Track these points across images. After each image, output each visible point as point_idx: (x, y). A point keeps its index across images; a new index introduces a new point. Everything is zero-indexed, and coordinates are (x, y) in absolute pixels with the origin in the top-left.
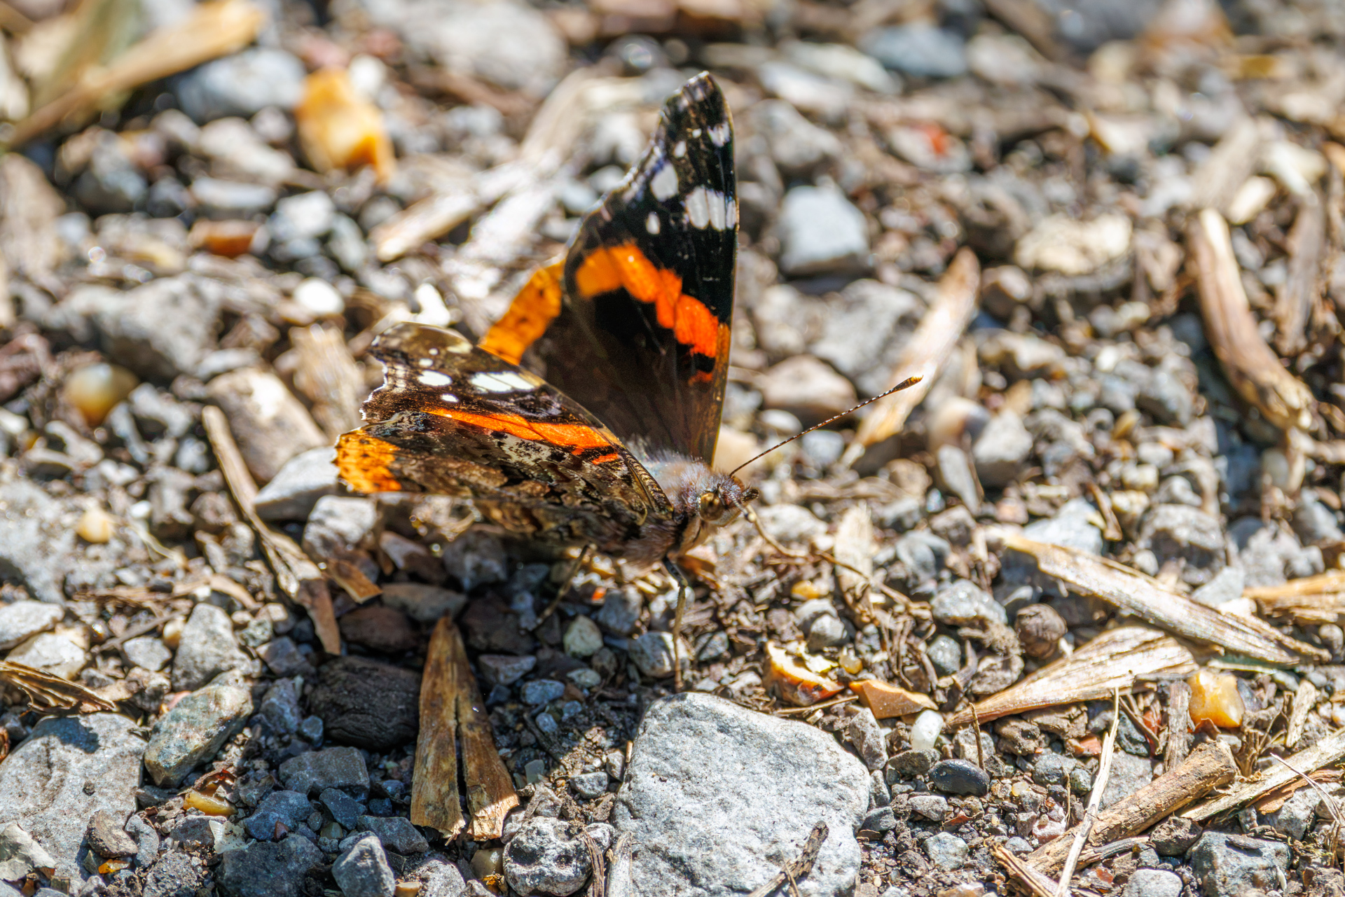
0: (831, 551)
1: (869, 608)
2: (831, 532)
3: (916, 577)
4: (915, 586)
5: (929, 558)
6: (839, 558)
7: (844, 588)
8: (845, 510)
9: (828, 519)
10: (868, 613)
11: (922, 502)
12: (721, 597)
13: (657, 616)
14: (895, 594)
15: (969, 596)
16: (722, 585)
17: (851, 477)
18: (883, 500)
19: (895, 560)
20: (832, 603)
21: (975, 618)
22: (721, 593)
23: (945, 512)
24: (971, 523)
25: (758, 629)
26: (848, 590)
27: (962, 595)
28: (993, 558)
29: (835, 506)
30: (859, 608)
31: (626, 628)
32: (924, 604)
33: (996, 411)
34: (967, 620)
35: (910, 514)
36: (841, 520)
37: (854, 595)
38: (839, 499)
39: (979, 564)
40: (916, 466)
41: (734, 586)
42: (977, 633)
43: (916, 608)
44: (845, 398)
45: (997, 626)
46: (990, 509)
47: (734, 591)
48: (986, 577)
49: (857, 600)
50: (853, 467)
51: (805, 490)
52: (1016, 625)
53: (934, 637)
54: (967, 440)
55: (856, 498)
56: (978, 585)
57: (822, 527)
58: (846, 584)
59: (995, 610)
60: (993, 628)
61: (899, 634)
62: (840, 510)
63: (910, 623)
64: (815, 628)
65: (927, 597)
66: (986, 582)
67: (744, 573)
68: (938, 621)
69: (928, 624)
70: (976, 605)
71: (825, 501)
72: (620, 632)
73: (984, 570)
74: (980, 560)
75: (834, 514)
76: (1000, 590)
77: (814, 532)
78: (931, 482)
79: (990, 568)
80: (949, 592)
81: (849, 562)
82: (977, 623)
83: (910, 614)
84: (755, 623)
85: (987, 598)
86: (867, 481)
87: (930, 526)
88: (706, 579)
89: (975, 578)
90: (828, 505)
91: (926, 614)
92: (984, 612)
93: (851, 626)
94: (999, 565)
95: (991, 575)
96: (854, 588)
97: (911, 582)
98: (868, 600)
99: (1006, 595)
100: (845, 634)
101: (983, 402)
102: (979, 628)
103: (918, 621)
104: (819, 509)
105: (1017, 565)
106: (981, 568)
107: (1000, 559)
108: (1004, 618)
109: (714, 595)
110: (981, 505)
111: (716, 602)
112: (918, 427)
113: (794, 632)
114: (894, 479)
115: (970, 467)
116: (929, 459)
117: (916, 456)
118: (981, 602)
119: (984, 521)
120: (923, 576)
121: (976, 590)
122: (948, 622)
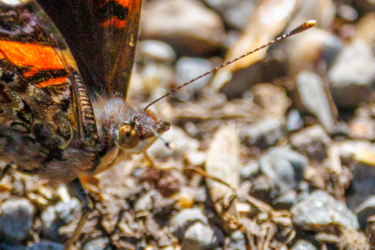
0: (203, 166)
1: (236, 216)
2: (202, 149)
3: (277, 188)
4: (277, 196)
5: (290, 171)
6: (210, 172)
7: (214, 198)
8: (216, 129)
9: (199, 137)
10: (235, 221)
11: (283, 121)
12: (104, 207)
13: (48, 225)
14: (259, 204)
15: (325, 205)
16: (106, 197)
17: (219, 100)
18: (249, 120)
19: (259, 173)
20: (204, 212)
21: (331, 224)
22: (105, 204)
23: (303, 130)
24: (326, 140)
25: (138, 236)
26: (218, 200)
27: (319, 204)
28: (347, 171)
29: (205, 125)
30: (227, 216)
31: (21, 236)
32: (285, 212)
33: (348, 40)
34: (323, 226)
35: (272, 132)
36: (212, 138)
37: (223, 205)
38: (209, 119)
39: (334, 176)
40: (277, 89)
41: (116, 197)
42: (332, 238)
43: (278, 216)
44: (213, 29)
45: (350, 232)
46: (343, 127)
47: (116, 202)
48: (340, 188)
49: (225, 209)
50: (221, 91)
51: (180, 111)
52: (367, 230)
53: (294, 242)
54: (323, 66)
55: (226, 119)
56: (333, 195)
57: (194, 144)
58: (215, 195)
59: (348, 218)
60: (346, 233)
61: (262, 240)
62: (210, 129)
63: (273, 230)
64: (188, 234)
65: (287, 206)
66: (340, 192)
67: (124, 186)
68: (297, 227)
69: (288, 230)
70: (331, 212)
71: (197, 121)
72: (15, 240)
73: (338, 181)
74: (334, 173)
75: (205, 133)
76: (353, 199)
77: (187, 149)
78: (291, 103)
79: (344, 180)
80: (307, 202)
81: (218, 175)
82: (332, 229)
83: (272, 222)
84: (135, 231)
85: (341, 206)
86: (235, 103)
87: (289, 142)
88: (91, 192)
89: (330, 189)
90: (200, 125)
91: (287, 221)
92: (338, 219)
93: (220, 232)
94: (352, 176)
95: (345, 186)
96: (222, 198)
97: (273, 193)
98: (235, 209)
99: (358, 204)
100: (215, 239)
101: (336, 32)
102: (333, 234)
103: (280, 227)
104: (192, 128)
105: (367, 177)
106: (335, 180)
107: (352, 172)
108: (356, 224)
109: (99, 206)
110: (335, 124)
111: (100, 213)
112: (279, 55)
113: (169, 238)
114: (258, 101)
115: (325, 90)
116: (289, 83)
117: (278, 81)
118: (336, 210)
119: (338, 138)
120: (284, 187)
121: (331, 200)
122: (306, 228)
